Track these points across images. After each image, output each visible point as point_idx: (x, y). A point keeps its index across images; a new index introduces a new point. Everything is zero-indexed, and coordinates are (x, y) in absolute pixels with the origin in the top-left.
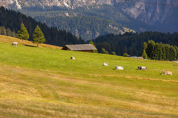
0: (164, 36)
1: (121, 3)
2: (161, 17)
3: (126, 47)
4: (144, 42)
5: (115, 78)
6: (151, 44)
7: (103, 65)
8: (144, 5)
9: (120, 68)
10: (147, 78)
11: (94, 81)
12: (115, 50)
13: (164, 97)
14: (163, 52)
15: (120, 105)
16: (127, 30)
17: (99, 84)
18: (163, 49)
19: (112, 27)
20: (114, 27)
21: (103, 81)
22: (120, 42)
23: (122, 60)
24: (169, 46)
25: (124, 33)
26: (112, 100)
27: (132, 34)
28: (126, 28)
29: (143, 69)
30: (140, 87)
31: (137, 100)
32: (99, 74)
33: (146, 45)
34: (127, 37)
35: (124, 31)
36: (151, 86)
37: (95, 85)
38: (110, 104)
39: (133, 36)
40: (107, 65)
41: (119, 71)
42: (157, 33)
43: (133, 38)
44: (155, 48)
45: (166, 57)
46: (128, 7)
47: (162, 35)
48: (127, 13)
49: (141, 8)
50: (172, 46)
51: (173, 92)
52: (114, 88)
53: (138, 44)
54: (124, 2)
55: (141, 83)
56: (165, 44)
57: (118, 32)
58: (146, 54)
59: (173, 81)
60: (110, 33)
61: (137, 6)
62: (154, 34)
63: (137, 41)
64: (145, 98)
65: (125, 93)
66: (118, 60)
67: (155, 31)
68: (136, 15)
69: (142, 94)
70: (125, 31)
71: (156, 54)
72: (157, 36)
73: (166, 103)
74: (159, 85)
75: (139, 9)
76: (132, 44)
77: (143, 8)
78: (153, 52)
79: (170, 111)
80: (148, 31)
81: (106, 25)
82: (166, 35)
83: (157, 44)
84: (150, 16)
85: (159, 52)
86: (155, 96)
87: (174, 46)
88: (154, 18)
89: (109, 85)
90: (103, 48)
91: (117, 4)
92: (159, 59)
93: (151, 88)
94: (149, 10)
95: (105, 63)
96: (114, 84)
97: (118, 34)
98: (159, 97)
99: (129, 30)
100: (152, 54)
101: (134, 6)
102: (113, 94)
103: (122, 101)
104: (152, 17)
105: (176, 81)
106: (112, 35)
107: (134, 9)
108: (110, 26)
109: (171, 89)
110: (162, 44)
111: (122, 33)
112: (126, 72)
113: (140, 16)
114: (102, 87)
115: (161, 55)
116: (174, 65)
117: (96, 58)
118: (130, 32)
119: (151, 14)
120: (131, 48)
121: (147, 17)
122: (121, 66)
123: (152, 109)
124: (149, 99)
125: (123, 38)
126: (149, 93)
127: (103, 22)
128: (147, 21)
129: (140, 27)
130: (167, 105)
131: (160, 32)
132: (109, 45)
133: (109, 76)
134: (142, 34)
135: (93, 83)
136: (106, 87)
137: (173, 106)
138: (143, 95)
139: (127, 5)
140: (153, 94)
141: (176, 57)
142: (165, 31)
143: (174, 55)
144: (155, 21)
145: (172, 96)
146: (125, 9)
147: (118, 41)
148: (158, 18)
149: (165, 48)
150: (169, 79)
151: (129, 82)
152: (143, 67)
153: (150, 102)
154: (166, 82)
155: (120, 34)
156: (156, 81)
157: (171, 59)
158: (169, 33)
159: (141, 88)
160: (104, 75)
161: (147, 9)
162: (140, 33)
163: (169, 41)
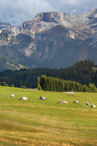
0: (53, 71)
1: (16, 44)
2: (49, 56)
3: (21, 80)
4: (37, 77)
5: (21, 107)
6: (43, 78)
7: (11, 96)
8: (35, 46)
9: (25, 98)
10: (47, 107)
11: (5, 109)
12: (13, 83)
13: (62, 122)
14: (53, 84)
15: (28, 129)
16: (22, 66)
17: (9, 112)
18: (53, 82)
19: (9, 64)
20: (11, 64)
21: (12, 109)
22: (16, 76)
23: (25, 92)
24: (58, 79)
25: (19, 69)
26: (21, 125)
27: (26, 70)
28: (21, 65)
29: (44, 99)
30: (42, 114)
31: (41, 125)
32: (8, 103)
33: (39, 79)
34: (22, 72)
35: (19, 67)
36: (52, 113)
37: (5, 112)
38: (20, 129)
39: (27, 71)
40: (13, 96)
41: (25, 101)
42: (46, 69)
43: (27, 73)
44: (46, 81)
45: (56, 89)
46: (22, 47)
47: (51, 70)
48: (22, 52)
49: (33, 49)
50: (60, 80)
51: (70, 118)
52: (22, 115)
53: (31, 78)
54: (19, 44)
55: (43, 111)
56: (55, 78)
57: (14, 68)
58: (40, 86)
59: (69, 108)
60: (8, 69)
61: (30, 47)
62: (44, 70)
63: (30, 76)
64: (48, 123)
65: (31, 119)
66: (22, 92)
67: (45, 67)
68: (29, 54)
69: (45, 119)
70: (21, 67)
71: (47, 87)
72: (47, 71)
73: (65, 127)
74: (58, 112)
75: (31, 49)
76: (26, 78)
77: (35, 48)
78: (45, 84)
79: (69, 134)
80: (39, 67)
81: (5, 62)
82: (54, 71)
83: (49, 78)
84: (40, 55)
85: (50, 85)
86: (55, 121)
87: (62, 79)
88: (43, 57)
89: (17, 113)
90: (3, 82)
91: (13, 45)
92: (50, 91)
93: (51, 115)
94: (40, 50)
95: (12, 94)
96: (21, 112)
97: (15, 70)
98: (59, 122)
99: (24, 67)
100: (44, 86)
101: (28, 47)
102: (22, 120)
103: (29, 126)
104: (42, 55)
105: (71, 109)
106: (10, 71)
107: (27, 49)
108: (8, 63)
109: (67, 115)
110: (53, 78)
111: (18, 69)
112: (30, 102)
113: (32, 55)
114: (12, 114)
115: (52, 87)
116: (68, 96)
117: (4, 90)
118: (24, 68)
119: (41, 54)
120: (26, 81)
121: (38, 55)
122: (25, 97)
123: (54, 132)
124: (51, 124)
125: (19, 73)
126: (50, 119)
127: (2, 60)
128: (38, 59)
129: (32, 64)
130: (66, 129)
131: (49, 68)
132: (8, 79)
133: (16, 105)
134: (34, 70)
135: (4, 111)
136: (15, 115)
137: (71, 129)
138: (45, 121)
139: (22, 46)
140: (53, 119)
141: (64, 89)
142: (53, 67)
143: (62, 87)
144: (45, 59)
145: (69, 121)
146: (20, 49)
147: (15, 76)
148: (47, 57)
149: (55, 81)
150: (65, 107)
151: (33, 110)
152: (43, 98)
153: (52, 127)
154: (63, 109)
155: (16, 70)
156: (55, 109)
157: (60, 90)
158: (56, 69)
159: (44, 114)
160: (12, 104)
161: (38, 49)
162: (33, 69)
163: (57, 75)
